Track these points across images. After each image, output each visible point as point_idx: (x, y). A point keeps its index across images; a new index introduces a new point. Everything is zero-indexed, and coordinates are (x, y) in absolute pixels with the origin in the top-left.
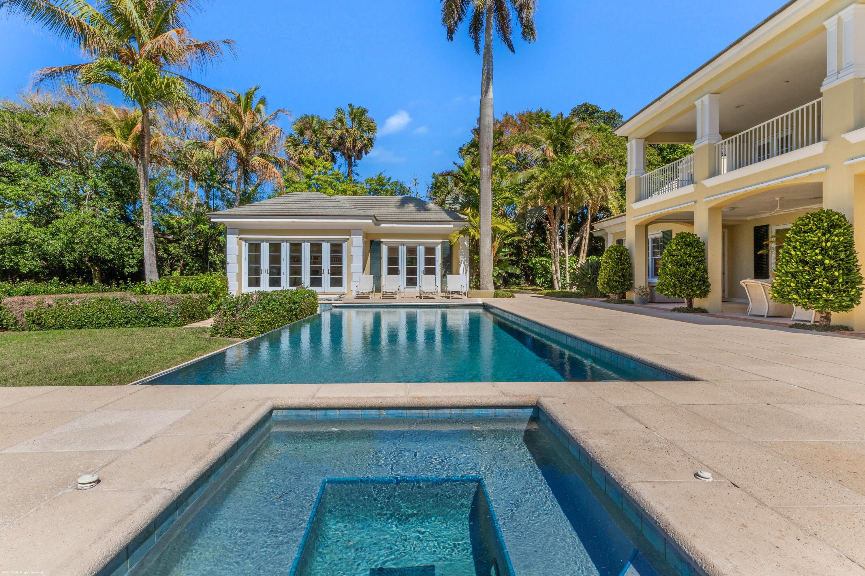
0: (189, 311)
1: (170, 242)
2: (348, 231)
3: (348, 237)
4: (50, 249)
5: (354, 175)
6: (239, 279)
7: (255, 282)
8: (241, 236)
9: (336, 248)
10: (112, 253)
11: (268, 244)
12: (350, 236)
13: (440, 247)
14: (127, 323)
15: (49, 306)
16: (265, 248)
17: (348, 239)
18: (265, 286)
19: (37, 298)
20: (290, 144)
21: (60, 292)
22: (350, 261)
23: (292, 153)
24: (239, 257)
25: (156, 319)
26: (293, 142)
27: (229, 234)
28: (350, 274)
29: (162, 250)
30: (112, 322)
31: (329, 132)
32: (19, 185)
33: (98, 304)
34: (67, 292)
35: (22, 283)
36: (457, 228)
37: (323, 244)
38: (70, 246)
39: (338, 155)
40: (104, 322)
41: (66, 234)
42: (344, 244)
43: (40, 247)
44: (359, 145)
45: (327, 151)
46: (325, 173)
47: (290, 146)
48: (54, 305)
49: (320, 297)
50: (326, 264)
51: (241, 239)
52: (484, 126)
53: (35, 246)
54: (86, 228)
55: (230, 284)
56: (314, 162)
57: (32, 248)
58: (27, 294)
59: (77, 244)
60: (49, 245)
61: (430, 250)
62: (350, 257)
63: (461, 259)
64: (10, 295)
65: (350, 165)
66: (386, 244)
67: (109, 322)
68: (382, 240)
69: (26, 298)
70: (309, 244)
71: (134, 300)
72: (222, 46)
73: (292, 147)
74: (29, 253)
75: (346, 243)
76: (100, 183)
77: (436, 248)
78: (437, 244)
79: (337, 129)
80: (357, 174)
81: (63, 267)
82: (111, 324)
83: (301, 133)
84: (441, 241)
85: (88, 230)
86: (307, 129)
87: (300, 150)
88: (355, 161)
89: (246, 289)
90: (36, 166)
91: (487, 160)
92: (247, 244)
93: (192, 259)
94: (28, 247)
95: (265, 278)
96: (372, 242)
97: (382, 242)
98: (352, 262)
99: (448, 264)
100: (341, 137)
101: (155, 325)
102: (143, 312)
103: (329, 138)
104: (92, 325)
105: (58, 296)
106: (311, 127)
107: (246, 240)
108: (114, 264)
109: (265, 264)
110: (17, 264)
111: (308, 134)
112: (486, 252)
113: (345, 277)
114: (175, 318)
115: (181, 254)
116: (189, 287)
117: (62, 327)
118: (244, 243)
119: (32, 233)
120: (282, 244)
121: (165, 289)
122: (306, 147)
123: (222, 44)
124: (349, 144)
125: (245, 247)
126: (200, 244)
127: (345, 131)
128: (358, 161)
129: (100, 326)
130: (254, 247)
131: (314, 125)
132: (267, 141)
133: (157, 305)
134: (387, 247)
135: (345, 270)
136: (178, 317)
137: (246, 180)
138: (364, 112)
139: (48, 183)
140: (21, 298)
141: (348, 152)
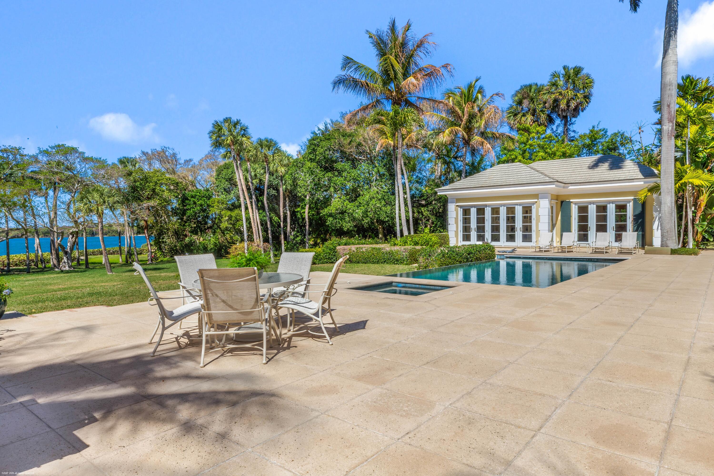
0: (414, 256)
1: (423, 206)
2: (536, 196)
3: (536, 200)
4: (357, 215)
5: (571, 133)
6: (457, 236)
7: (467, 238)
8: (457, 204)
9: (527, 210)
10: (388, 216)
11: (475, 209)
12: (538, 199)
13: (631, 203)
14: (384, 262)
15: (354, 251)
16: (473, 211)
17: (536, 202)
18: (474, 241)
19: (349, 247)
20: (511, 115)
21: (359, 244)
22: (538, 221)
23: (512, 122)
24: (456, 219)
25: (397, 261)
26: (513, 113)
27: (450, 203)
28: (538, 231)
29: (417, 213)
30: (378, 261)
31: (546, 97)
32: (342, 177)
33: (372, 251)
34: (362, 244)
35: (344, 238)
36: (647, 185)
37: (516, 207)
38: (366, 212)
39: (554, 116)
40: (375, 261)
41: (364, 206)
42: (533, 206)
43: (352, 214)
44: (573, 105)
45: (543, 117)
46: (539, 138)
47: (510, 116)
48: (355, 251)
49: (497, 250)
50: (519, 224)
51: (457, 206)
52: (664, 84)
53: (350, 214)
54: (373, 202)
55: (450, 239)
56: (529, 129)
57: (349, 216)
58: (346, 244)
59: (369, 212)
60: (356, 213)
61: (621, 208)
62: (538, 217)
63: (655, 216)
64: (339, 245)
65: (565, 125)
66: (576, 204)
67: (377, 260)
68: (571, 201)
69: (345, 246)
70: (505, 208)
71: (388, 249)
72: (443, 71)
73: (512, 117)
74: (347, 219)
75: (535, 205)
76: (380, 169)
77: (628, 205)
78: (629, 201)
79: (552, 93)
80: (574, 131)
81: (363, 226)
82: (378, 262)
83: (520, 103)
84: (633, 198)
85: (374, 203)
86: (525, 98)
87: (518, 119)
88: (570, 120)
89: (461, 243)
90: (349, 164)
91: (668, 118)
92: (462, 209)
93: (436, 219)
94: (347, 215)
95: (474, 234)
96: (562, 202)
97: (571, 202)
98: (539, 222)
99: (640, 220)
100: (556, 101)
101: (397, 264)
102: (391, 256)
103: (545, 103)
104: (370, 262)
105: (358, 246)
106: (528, 96)
107: (461, 207)
108: (389, 224)
109: (473, 224)
110: (342, 225)
111: (526, 102)
112: (666, 209)
113: (534, 234)
114: (406, 260)
115: (429, 215)
116: (417, 242)
117: (358, 263)
118: (459, 209)
119: (348, 206)
120: (486, 208)
121: (405, 243)
122: (524, 115)
123: (442, 69)
124: (563, 105)
125: (460, 211)
126: (440, 207)
127: (558, 94)
128: (573, 120)
129: (374, 263)
130: (466, 212)
131: (531, 94)
132: (483, 122)
133: (397, 252)
134: (577, 206)
135: (534, 228)
136: (408, 260)
137: (474, 153)
138: (578, 71)
139: (355, 173)
140: (343, 247)
141: (562, 113)
